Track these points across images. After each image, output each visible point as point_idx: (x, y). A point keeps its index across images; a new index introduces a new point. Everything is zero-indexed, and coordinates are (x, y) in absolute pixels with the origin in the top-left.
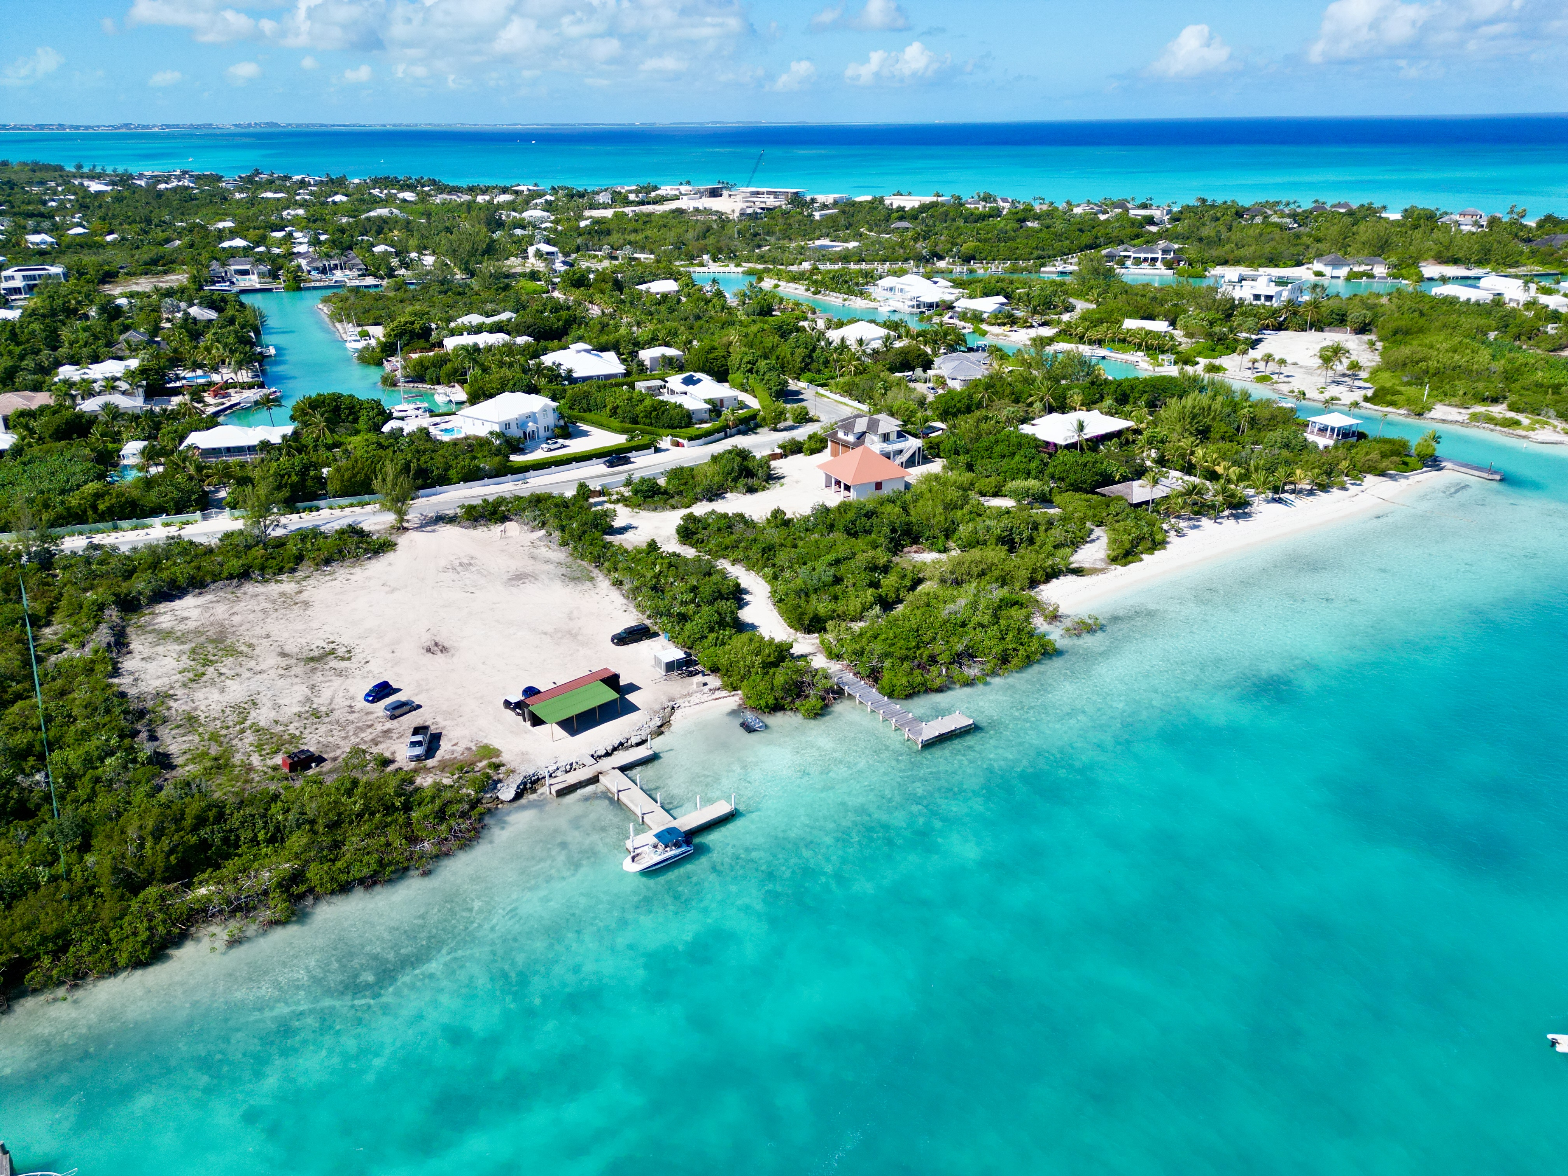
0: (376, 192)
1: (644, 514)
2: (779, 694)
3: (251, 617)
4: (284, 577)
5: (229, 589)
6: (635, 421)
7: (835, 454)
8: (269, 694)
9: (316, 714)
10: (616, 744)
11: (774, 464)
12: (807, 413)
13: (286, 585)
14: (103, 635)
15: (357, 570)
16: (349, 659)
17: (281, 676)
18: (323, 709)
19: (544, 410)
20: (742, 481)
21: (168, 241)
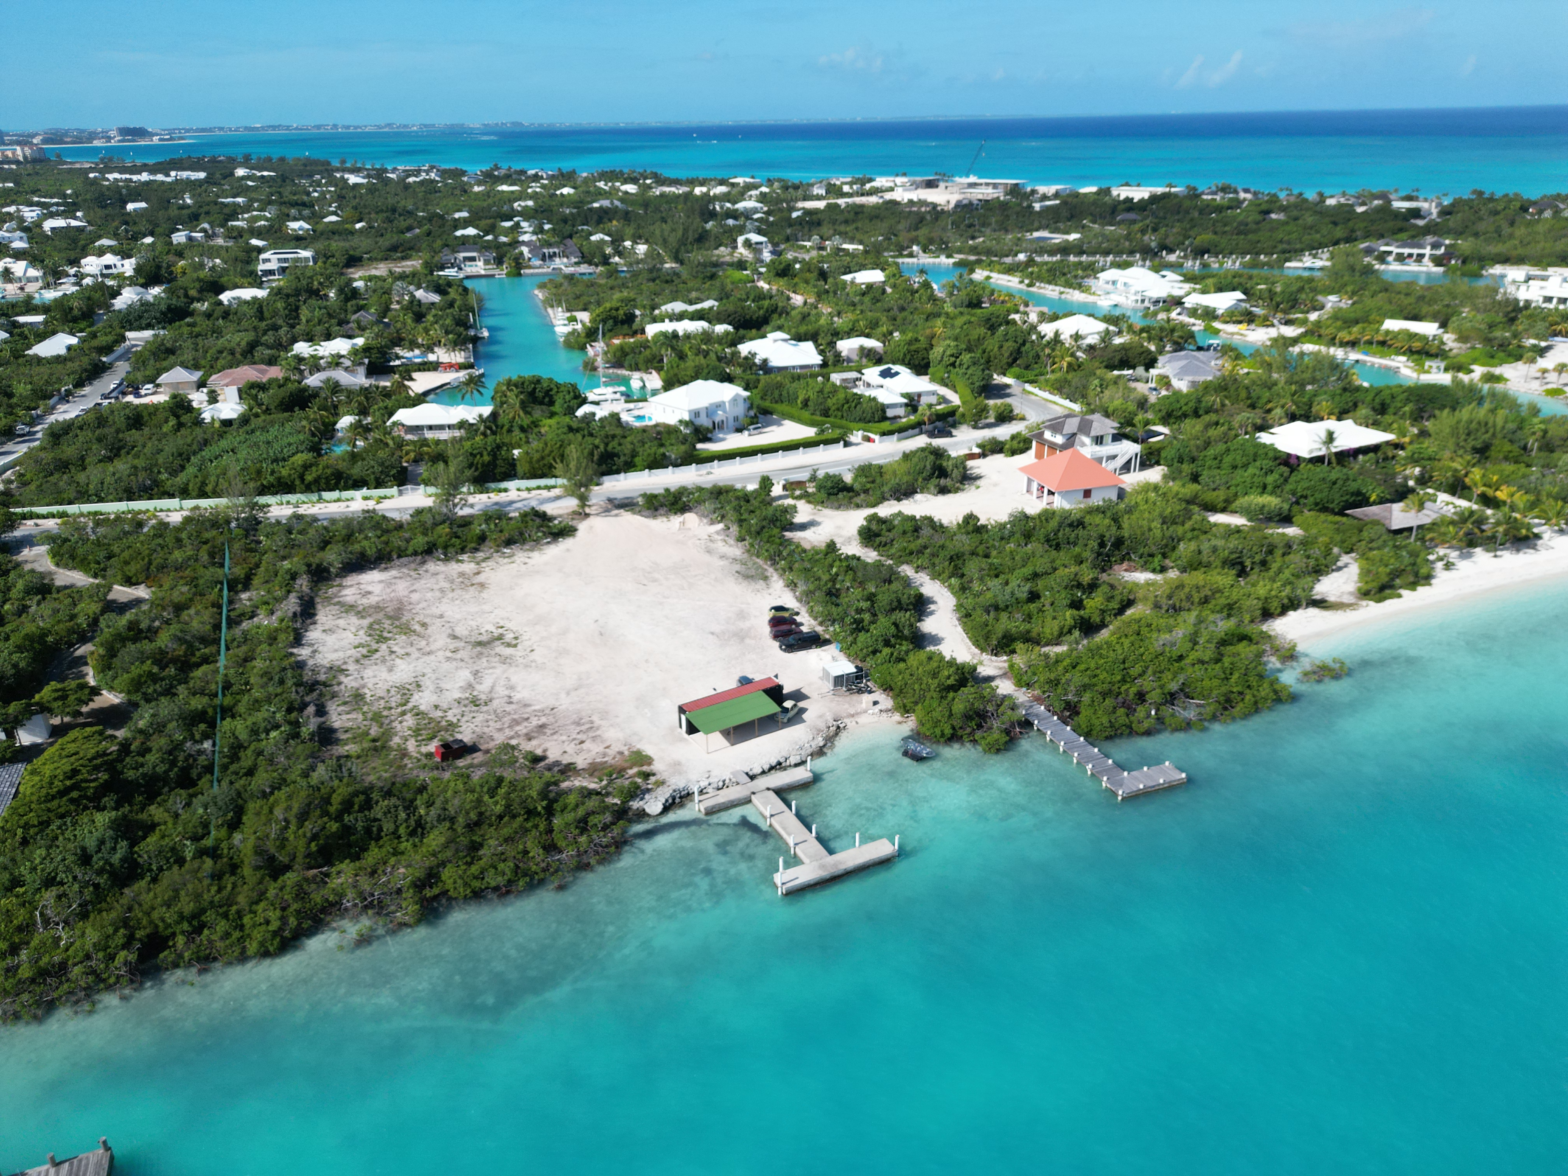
0: (601, 184)
1: (827, 512)
2: (957, 723)
3: (429, 595)
4: (465, 557)
5: (413, 566)
6: (826, 413)
7: (1039, 455)
8: (434, 677)
9: (475, 702)
10: (774, 762)
11: (970, 463)
12: (1011, 411)
13: (467, 565)
14: (292, 604)
15: (535, 555)
16: (515, 646)
17: (448, 659)
18: (483, 697)
19: (735, 400)
20: (934, 481)
21: (410, 229)
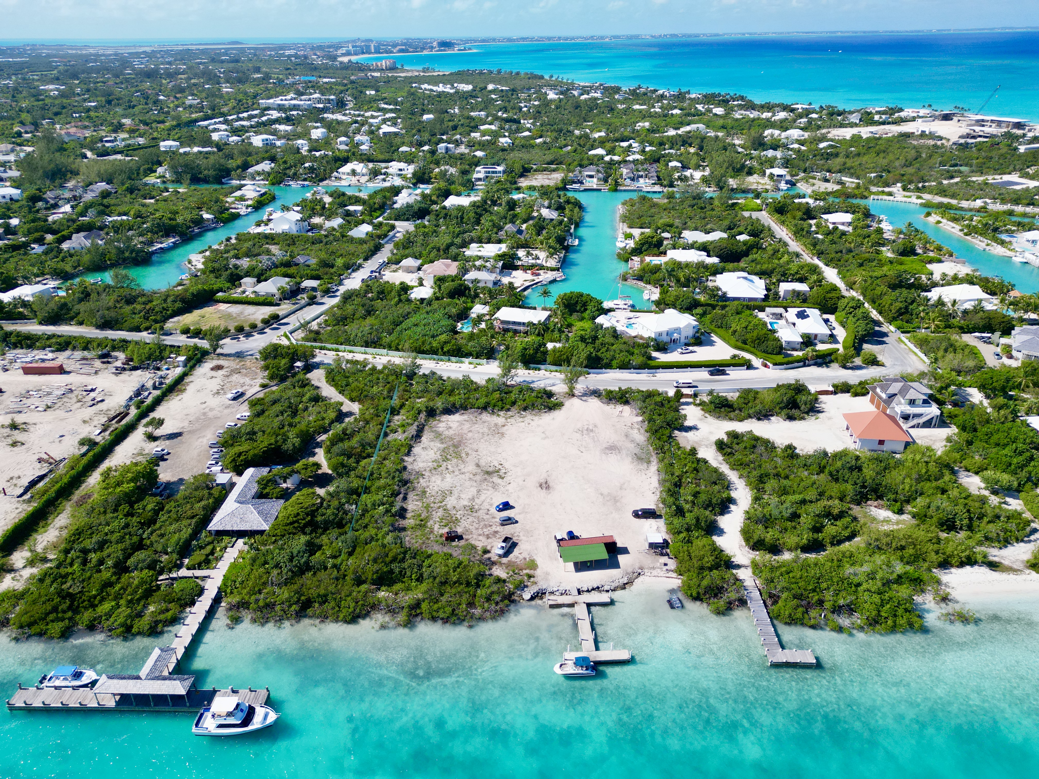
0: (700, 107)
1: (711, 420)
2: (702, 591)
3: (476, 435)
4: (502, 413)
5: (476, 414)
7: (871, 401)
8: (460, 489)
9: (472, 509)
10: (595, 586)
11: (822, 398)
12: (876, 358)
13: (500, 419)
14: (413, 430)
15: (536, 418)
16: (503, 478)
17: (470, 479)
18: (476, 507)
19: (688, 326)
20: (785, 411)
21: (566, 146)
